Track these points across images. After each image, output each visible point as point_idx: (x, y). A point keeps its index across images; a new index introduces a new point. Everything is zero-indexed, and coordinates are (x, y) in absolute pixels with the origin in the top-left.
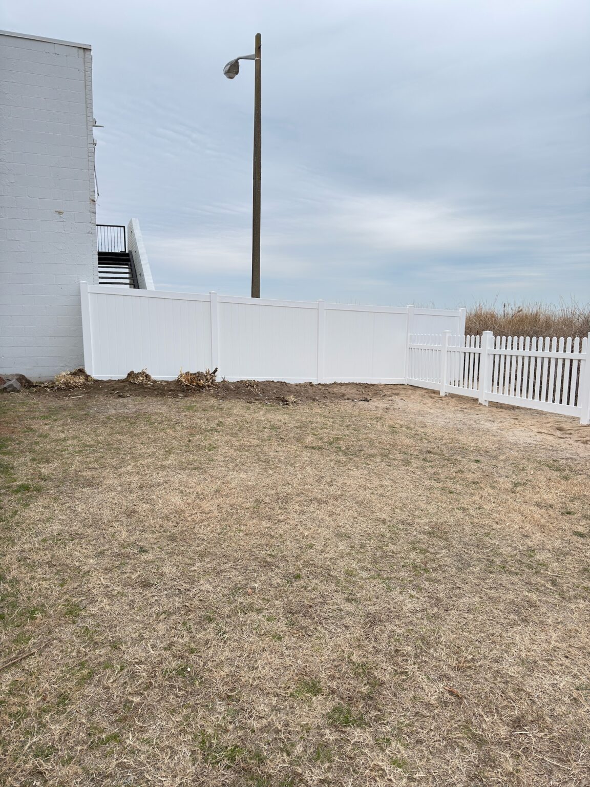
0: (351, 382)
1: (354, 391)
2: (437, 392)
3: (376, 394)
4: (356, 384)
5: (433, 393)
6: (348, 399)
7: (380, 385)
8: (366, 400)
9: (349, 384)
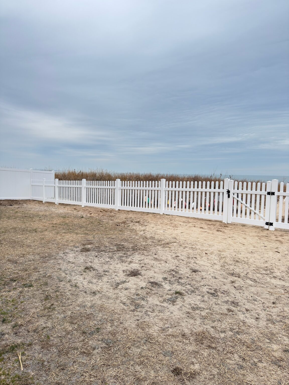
0: (6, 199)
1: (7, 202)
2: (42, 202)
3: (16, 203)
4: (8, 200)
5: (40, 202)
6: (3, 205)
7: (19, 200)
8: (11, 205)
9: (5, 200)
